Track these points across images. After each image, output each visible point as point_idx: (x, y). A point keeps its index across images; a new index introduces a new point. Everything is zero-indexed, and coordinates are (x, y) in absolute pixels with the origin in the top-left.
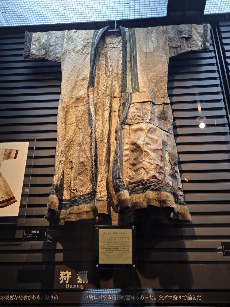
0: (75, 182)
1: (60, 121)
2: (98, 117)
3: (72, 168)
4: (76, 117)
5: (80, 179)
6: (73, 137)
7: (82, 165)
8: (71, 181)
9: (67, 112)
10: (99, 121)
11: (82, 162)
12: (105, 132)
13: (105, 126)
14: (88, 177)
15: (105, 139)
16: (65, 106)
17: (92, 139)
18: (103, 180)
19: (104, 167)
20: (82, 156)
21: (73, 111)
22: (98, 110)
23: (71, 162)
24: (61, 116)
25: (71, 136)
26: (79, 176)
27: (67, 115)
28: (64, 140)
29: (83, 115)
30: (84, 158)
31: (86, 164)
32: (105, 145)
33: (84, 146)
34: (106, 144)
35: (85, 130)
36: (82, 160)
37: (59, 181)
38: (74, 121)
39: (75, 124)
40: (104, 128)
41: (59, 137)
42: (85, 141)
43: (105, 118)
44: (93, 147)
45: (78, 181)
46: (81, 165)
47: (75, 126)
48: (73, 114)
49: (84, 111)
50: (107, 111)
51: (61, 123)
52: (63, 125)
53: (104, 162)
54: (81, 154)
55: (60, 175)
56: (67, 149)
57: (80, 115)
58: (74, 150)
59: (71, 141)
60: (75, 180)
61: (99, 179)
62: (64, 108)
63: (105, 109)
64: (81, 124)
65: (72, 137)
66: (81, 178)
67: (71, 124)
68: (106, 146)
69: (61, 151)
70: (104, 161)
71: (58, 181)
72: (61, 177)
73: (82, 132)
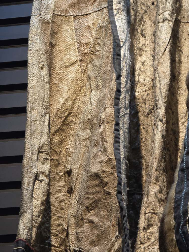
0: (79, 230)
1: (35, 62)
2: (142, 40)
3: (70, 191)
4: (81, 45)
5: (91, 222)
6: (74, 102)
7: (96, 182)
8: (69, 229)
9: (54, 34)
10: (144, 53)
11: (97, 176)
12: (158, 86)
13: (160, 68)
14: (113, 215)
15: (159, 106)
16: (49, 17)
17: (119, 109)
18: (152, 225)
19: (157, 188)
20: (96, 156)
21: (71, 29)
22: (141, 20)
23: (69, 173)
24: (37, 47)
25: (66, 100)
26: (90, 214)
27: (54, 43)
28: (46, 113)
29: (99, 40)
30: (101, 162)
31: (106, 180)
32: (159, 123)
33: (102, 127)
34: (161, 121)
35: (104, 81)
36: (95, 169)
37: (35, 230)
38: (74, 59)
39: (76, 66)
40: (157, 75)
41: (32, 109)
42: (103, 116)
43: (161, 44)
44: (121, 132)
45: (86, 227)
46: (94, 182)
47: (77, 72)
48: (73, 39)
49: (101, 28)
50: (166, 23)
51: (37, 68)
52: (44, 72)
53: (154, 174)
54: (95, 150)
55: (36, 213)
56: (57, 139)
57: (91, 40)
58: (76, 140)
59: (69, 115)
60: (78, 225)
61: (142, 223)
62: (45, 23)
63: (161, 18)
64: (94, 66)
65: (70, 103)
66: (95, 219)
67: (67, 67)
68: (161, 126)
69: (37, 146)
70: (154, 169)
71: (30, 230)
72: (40, 219)
73: (97, 86)
